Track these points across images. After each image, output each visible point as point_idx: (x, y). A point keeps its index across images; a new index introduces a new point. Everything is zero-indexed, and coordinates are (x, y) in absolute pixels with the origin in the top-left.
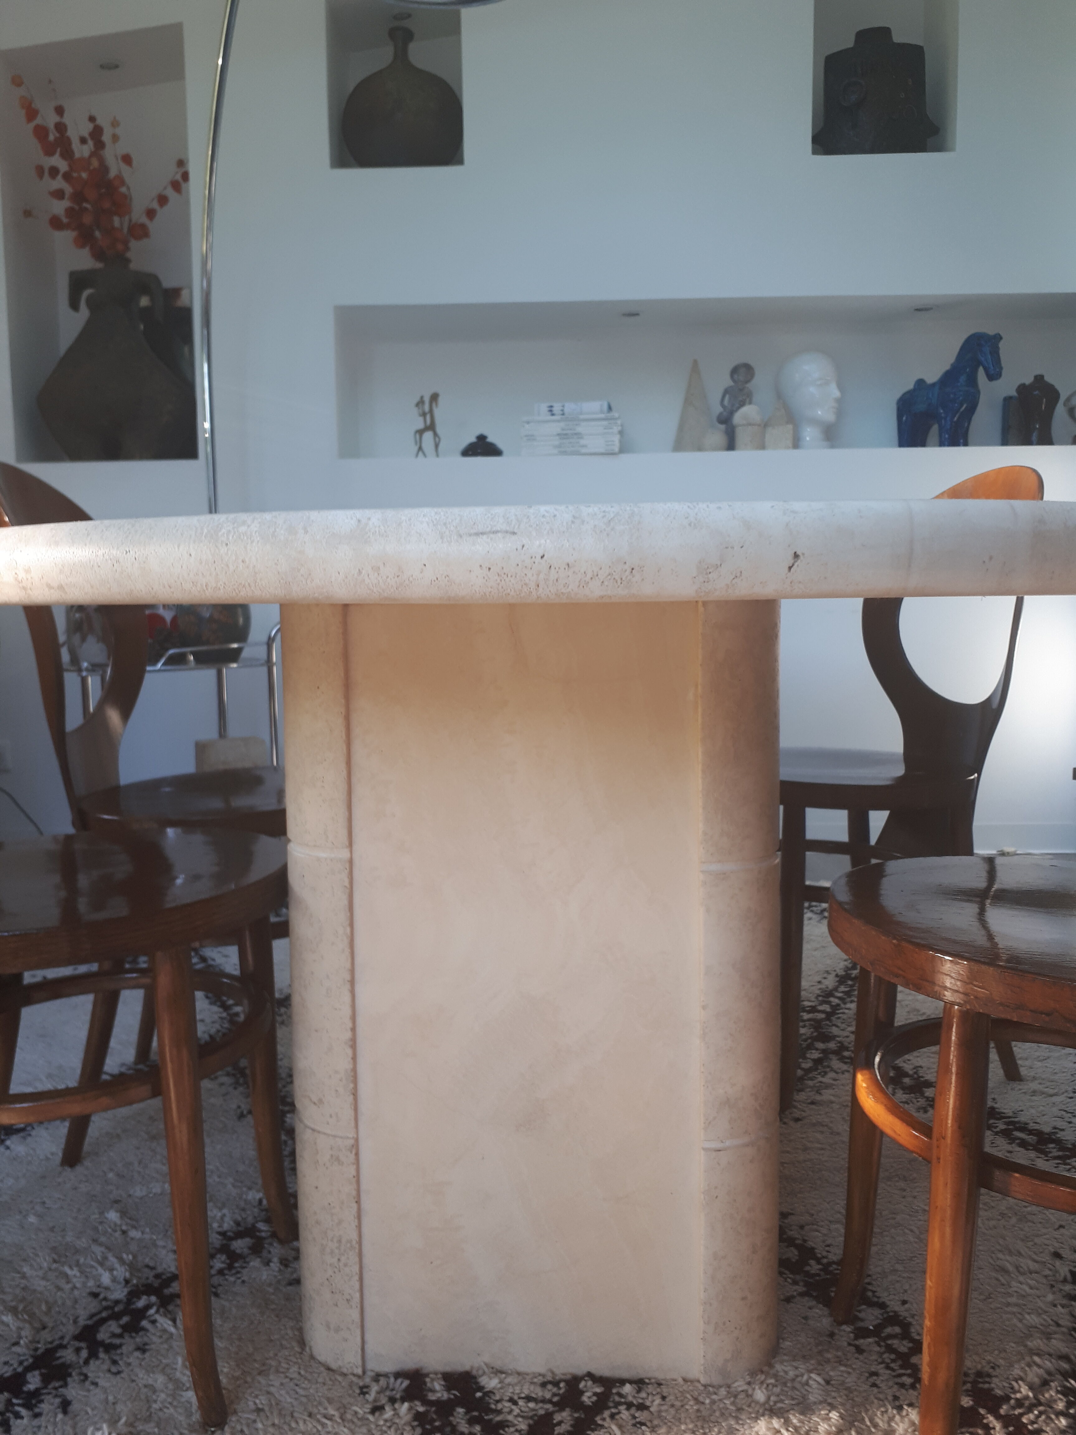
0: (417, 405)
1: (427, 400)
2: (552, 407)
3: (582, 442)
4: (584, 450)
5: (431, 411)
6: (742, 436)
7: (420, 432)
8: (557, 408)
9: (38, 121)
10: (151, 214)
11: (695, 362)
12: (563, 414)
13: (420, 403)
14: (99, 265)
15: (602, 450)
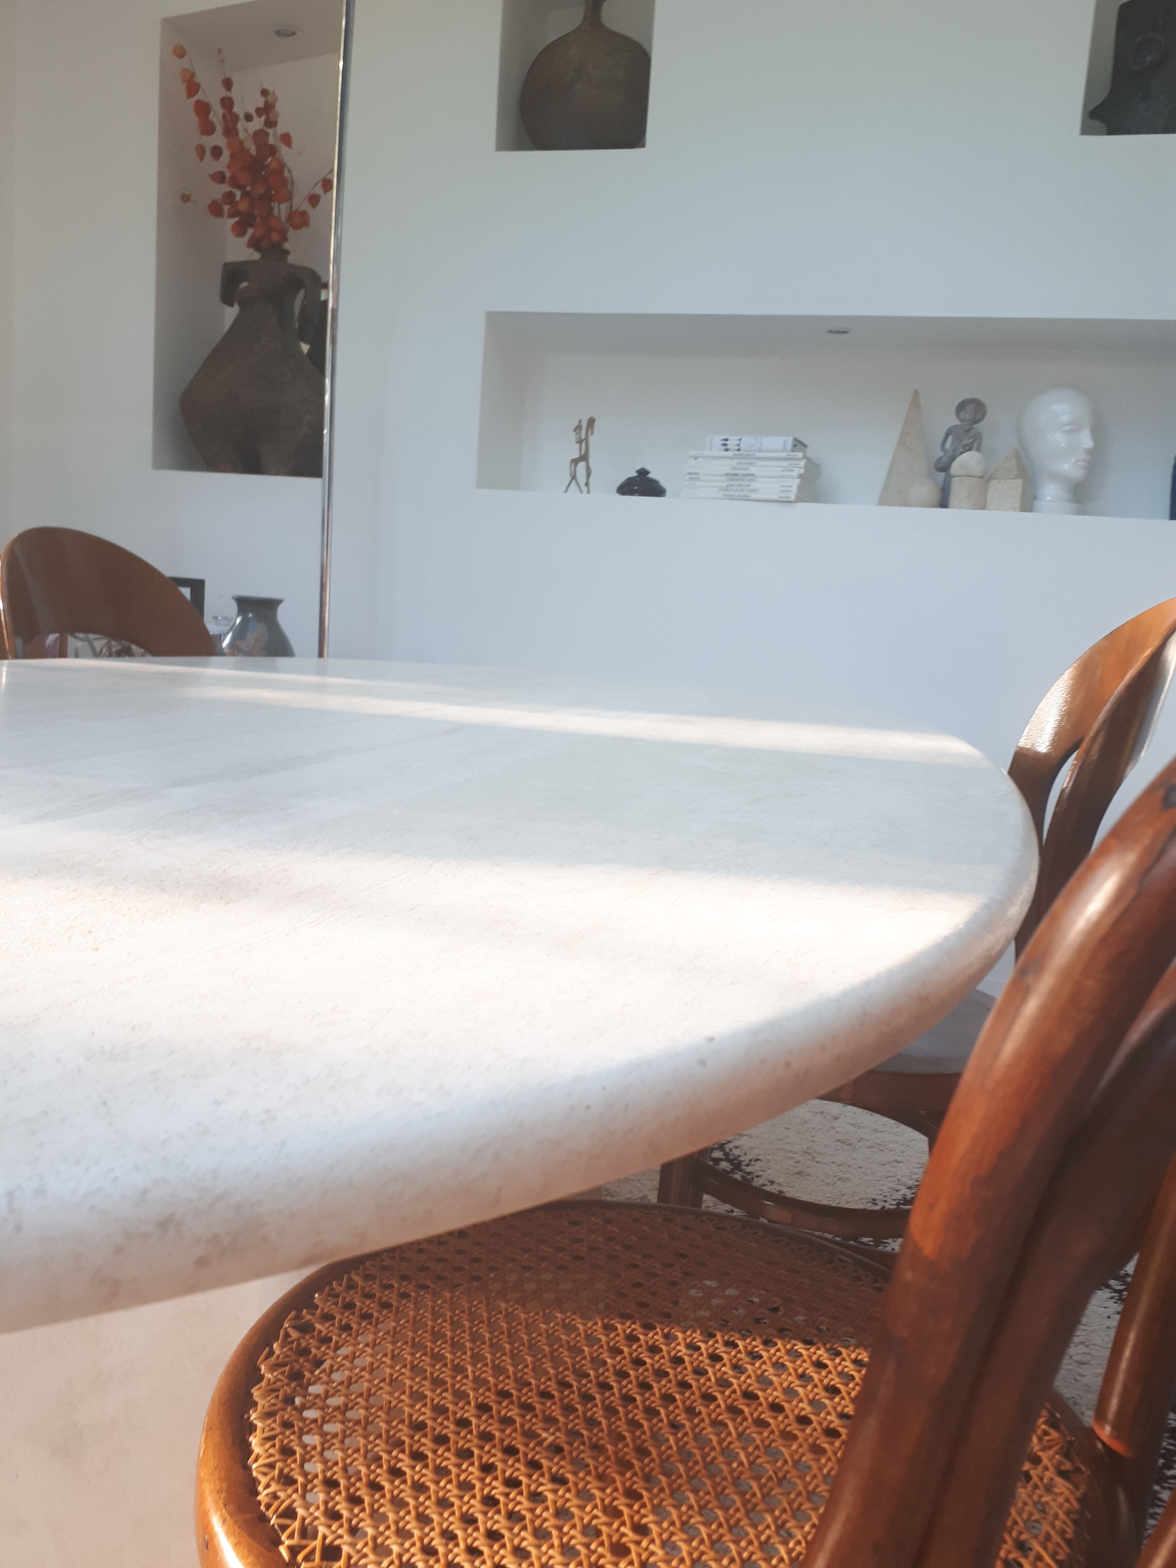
0: (575, 430)
1: (584, 424)
2: (727, 440)
3: (754, 485)
4: (753, 496)
5: (586, 439)
6: (958, 489)
7: (575, 462)
8: (731, 444)
9: (199, 96)
10: (314, 200)
11: (916, 392)
12: (739, 450)
13: (578, 428)
14: (256, 256)
15: (776, 497)
